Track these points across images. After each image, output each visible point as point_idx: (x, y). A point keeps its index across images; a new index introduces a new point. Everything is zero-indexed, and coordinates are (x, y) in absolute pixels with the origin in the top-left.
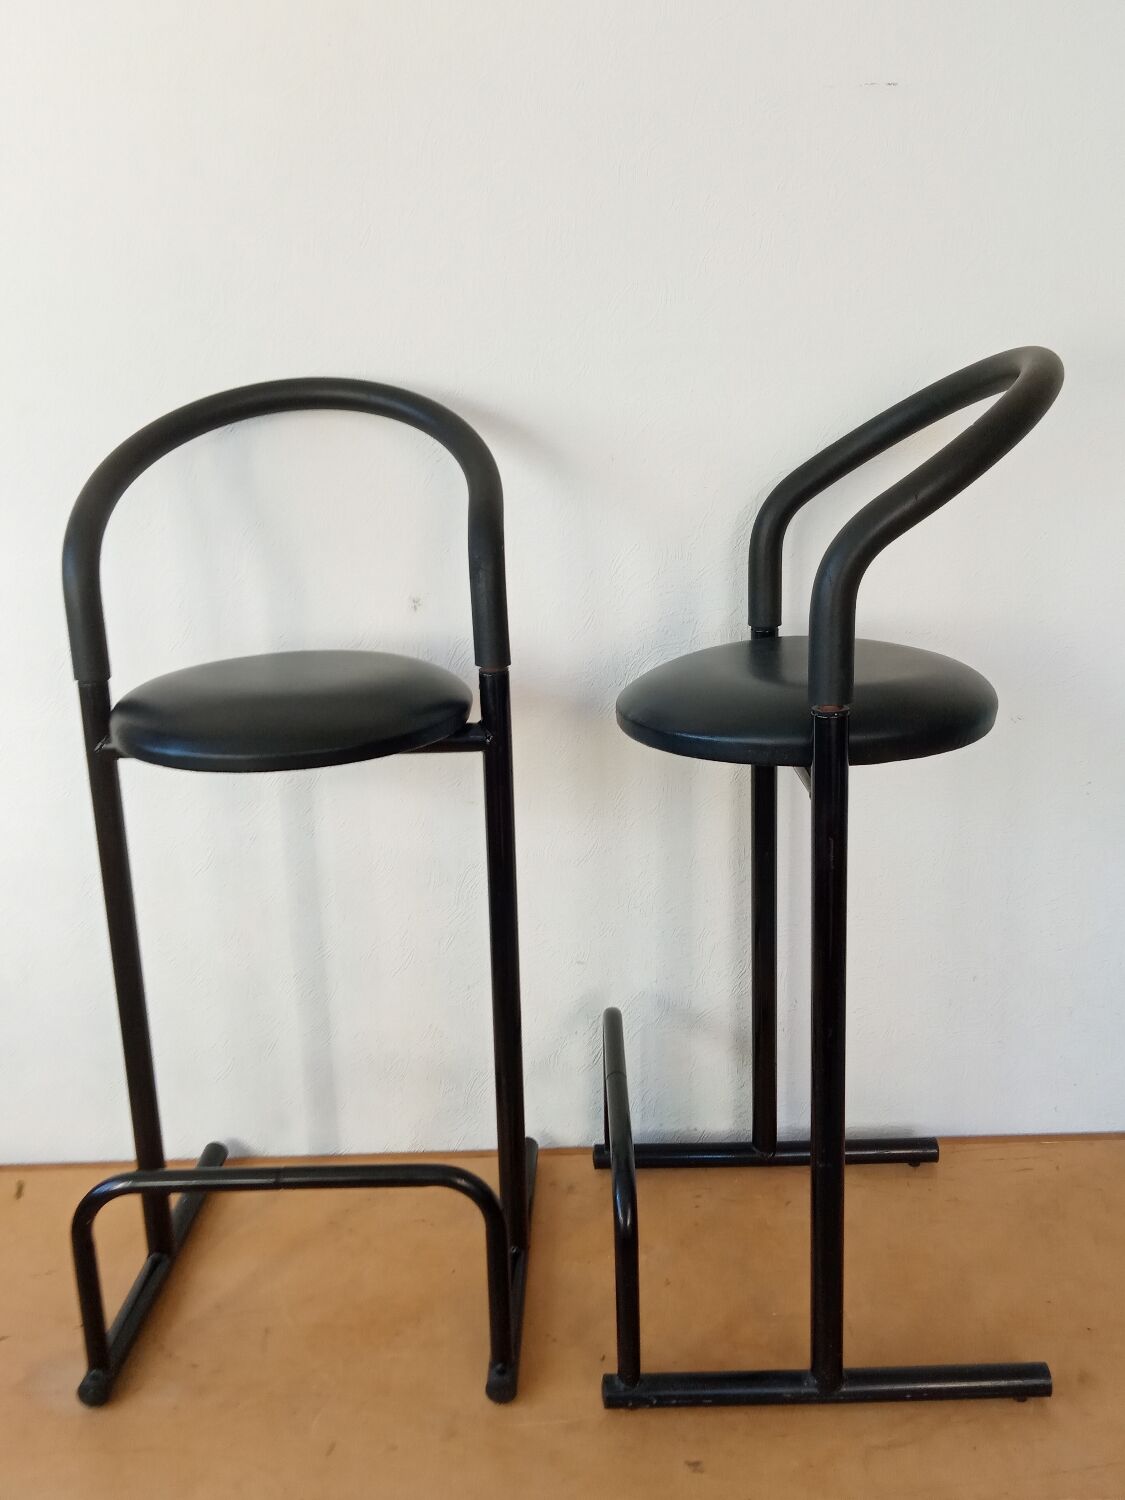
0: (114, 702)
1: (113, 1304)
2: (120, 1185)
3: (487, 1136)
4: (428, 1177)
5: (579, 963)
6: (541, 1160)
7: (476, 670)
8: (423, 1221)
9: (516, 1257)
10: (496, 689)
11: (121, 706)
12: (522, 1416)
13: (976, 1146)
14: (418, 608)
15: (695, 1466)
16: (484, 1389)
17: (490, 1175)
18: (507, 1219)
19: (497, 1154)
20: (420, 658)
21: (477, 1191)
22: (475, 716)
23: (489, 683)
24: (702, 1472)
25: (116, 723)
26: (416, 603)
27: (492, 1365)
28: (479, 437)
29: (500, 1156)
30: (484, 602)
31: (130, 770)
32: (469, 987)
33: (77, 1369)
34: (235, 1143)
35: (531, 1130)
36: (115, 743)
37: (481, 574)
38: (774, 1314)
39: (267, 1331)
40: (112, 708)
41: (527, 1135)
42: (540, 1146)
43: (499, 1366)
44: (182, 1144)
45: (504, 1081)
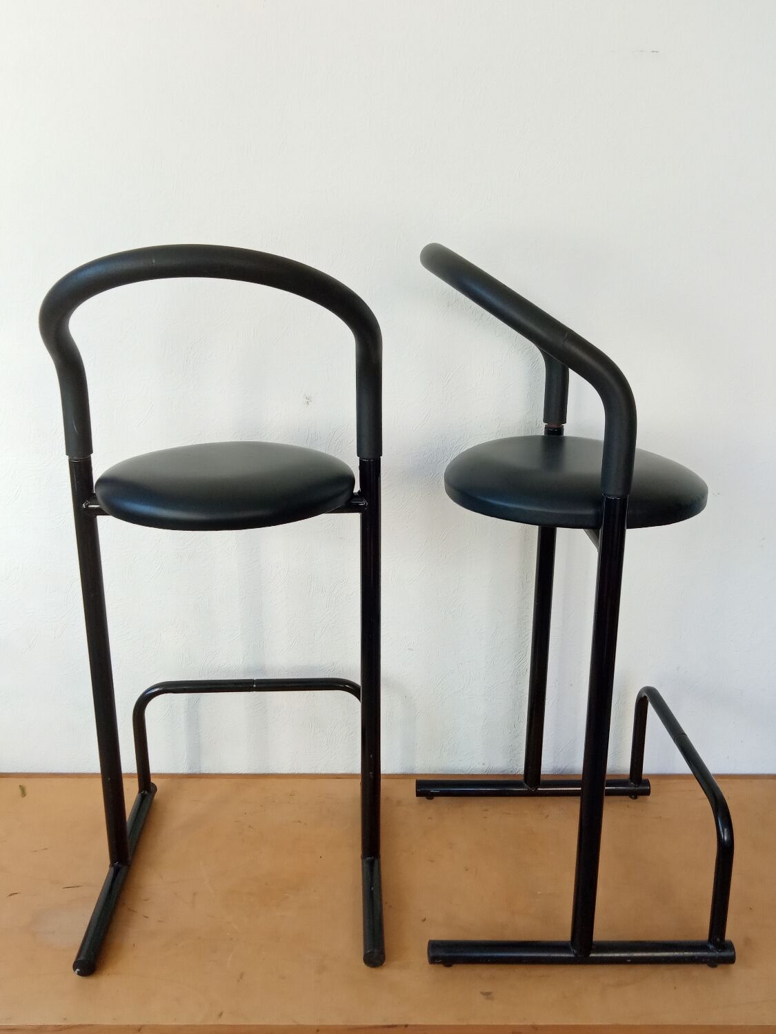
13: (674, 781)
14: (310, 403)
15: (487, 995)
24: (492, 999)
26: (308, 400)
39: (195, 894)
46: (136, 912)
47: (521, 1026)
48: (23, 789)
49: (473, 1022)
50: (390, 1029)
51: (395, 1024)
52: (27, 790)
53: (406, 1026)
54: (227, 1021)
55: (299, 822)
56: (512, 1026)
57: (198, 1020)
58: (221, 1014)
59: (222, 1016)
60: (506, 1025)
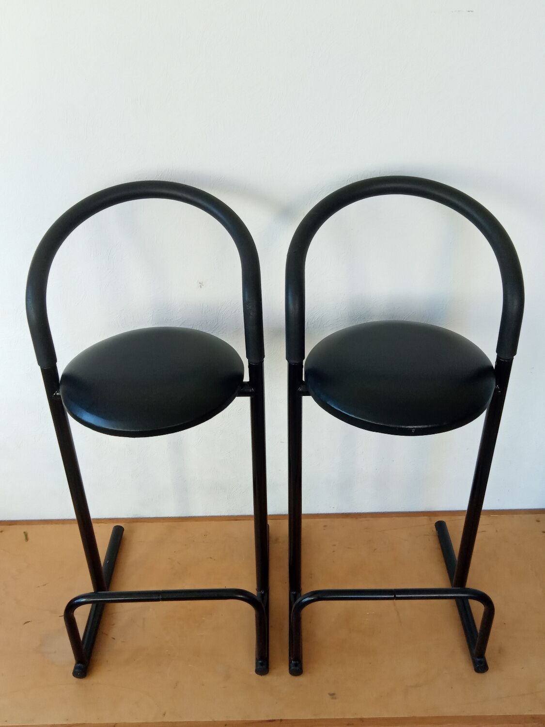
24: (335, 698)
46: (107, 635)
48: (26, 535)
49: (323, 717)
50: (271, 723)
51: (274, 719)
52: (29, 536)
53: (281, 720)
54: (168, 719)
55: (211, 558)
57: (150, 719)
59: (166, 715)
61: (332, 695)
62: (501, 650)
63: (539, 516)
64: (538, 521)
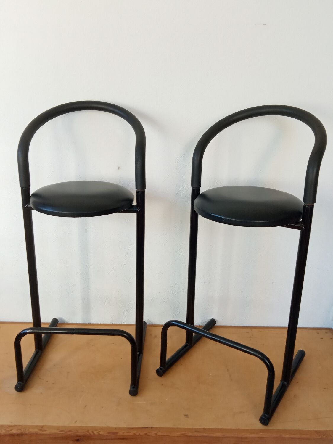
0: (31, 194)
1: (25, 363)
2: (29, 331)
3: (133, 320)
4: (115, 333)
5: (161, 273)
6: (148, 328)
7: (136, 190)
8: (113, 344)
9: (139, 355)
10: (141, 196)
11: (33, 195)
12: (139, 400)
14: (120, 169)
16: (128, 392)
17: (133, 332)
18: (137, 344)
19: (135, 326)
20: (119, 185)
21: (129, 337)
22: (135, 203)
23: (139, 194)
24: (188, 417)
25: (31, 200)
27: (131, 386)
28: (140, 122)
29: (136, 326)
30: (139, 170)
31: (35, 213)
32: (129, 278)
33: (15, 381)
34: (61, 319)
35: (145, 319)
36: (31, 205)
37: (139, 163)
38: (211, 375)
39: (68, 372)
40: (31, 195)
41: (144, 321)
42: (147, 324)
43: (133, 386)
44: (46, 318)
45: (138, 306)
47: (199, 429)
49: (179, 427)
50: (145, 429)
51: (147, 427)
53: (152, 428)
54: (78, 424)
56: (195, 428)
57: (66, 424)
58: (76, 422)
59: (77, 422)
60: (193, 428)
61: (186, 416)
62: (295, 396)
63: (319, 331)
64: (318, 333)
